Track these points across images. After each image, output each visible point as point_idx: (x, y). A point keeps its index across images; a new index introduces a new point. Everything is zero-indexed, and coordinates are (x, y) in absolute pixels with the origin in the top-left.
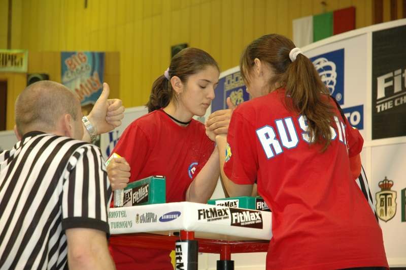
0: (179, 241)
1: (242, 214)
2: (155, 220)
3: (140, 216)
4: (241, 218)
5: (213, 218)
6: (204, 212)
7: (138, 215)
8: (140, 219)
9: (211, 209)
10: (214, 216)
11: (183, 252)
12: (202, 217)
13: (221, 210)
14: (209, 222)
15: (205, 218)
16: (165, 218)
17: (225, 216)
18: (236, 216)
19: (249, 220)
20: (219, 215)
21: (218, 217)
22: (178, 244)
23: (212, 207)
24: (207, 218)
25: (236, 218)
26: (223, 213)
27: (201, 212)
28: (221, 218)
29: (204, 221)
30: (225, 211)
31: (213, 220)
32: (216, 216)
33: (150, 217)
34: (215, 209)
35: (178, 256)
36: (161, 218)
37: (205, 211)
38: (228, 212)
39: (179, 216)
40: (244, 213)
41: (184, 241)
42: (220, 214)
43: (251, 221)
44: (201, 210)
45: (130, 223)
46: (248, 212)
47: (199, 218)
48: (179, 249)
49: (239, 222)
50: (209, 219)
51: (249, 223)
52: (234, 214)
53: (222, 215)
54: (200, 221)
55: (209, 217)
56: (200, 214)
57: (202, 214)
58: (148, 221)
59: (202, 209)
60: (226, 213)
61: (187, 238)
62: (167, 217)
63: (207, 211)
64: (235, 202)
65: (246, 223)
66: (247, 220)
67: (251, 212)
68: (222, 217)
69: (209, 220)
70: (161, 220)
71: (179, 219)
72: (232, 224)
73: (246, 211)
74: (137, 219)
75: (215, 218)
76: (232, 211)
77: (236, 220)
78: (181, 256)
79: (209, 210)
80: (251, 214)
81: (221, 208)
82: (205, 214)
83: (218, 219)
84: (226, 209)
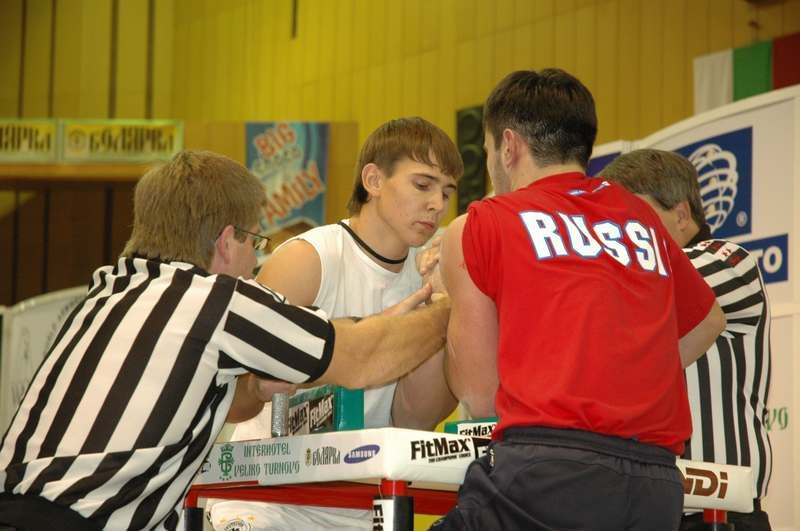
0: (379, 498)
2: (336, 461)
3: (312, 452)
5: (439, 456)
6: (423, 447)
7: (309, 451)
8: (311, 460)
9: (436, 441)
10: (441, 453)
11: (384, 517)
12: (419, 454)
13: (455, 442)
14: (432, 464)
15: (423, 456)
16: (353, 456)
17: (464, 452)
18: (485, 453)
20: (452, 451)
21: (450, 454)
22: (377, 502)
23: (439, 435)
24: (427, 457)
25: (485, 457)
26: (460, 446)
27: (418, 446)
28: (455, 457)
29: (421, 461)
30: (463, 443)
31: (440, 459)
32: (447, 452)
33: (329, 455)
34: (444, 440)
35: (376, 524)
36: (348, 455)
37: (425, 443)
38: (470, 445)
39: (376, 453)
41: (386, 497)
42: (454, 449)
44: (418, 442)
45: (296, 465)
47: (414, 457)
48: (378, 512)
50: (432, 458)
52: (481, 449)
53: (457, 450)
54: (414, 461)
55: (433, 455)
56: (414, 450)
57: (418, 449)
58: (326, 461)
59: (419, 440)
60: (465, 447)
61: (393, 493)
62: (358, 454)
63: (429, 444)
64: (490, 427)
68: (458, 454)
69: (432, 461)
70: (348, 460)
71: (376, 458)
74: (308, 458)
75: (444, 455)
76: (478, 443)
78: (381, 524)
79: (432, 442)
81: (456, 437)
82: (425, 449)
83: (450, 457)
84: (465, 441)
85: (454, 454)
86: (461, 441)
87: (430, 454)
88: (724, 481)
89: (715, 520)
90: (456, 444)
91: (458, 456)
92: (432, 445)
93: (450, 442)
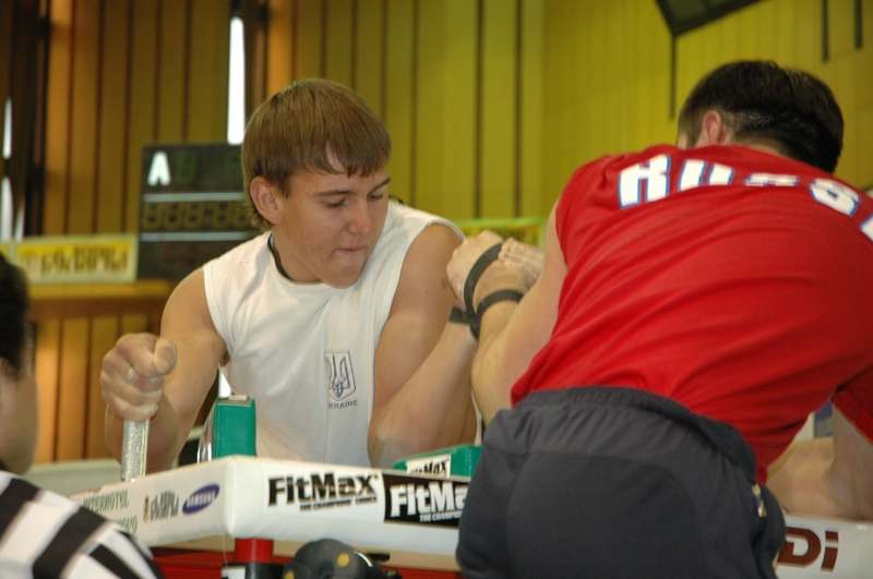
2: (175, 512)
3: (150, 501)
4: (422, 502)
5: (318, 500)
6: (290, 486)
8: (150, 511)
9: (315, 479)
10: (322, 494)
12: (282, 498)
13: (351, 479)
14: (307, 513)
16: (193, 504)
17: (365, 494)
18: (401, 495)
19: (450, 506)
20: (342, 493)
22: (225, 573)
23: (322, 470)
24: (297, 502)
25: (403, 501)
26: (358, 486)
27: (279, 485)
28: (348, 502)
29: (287, 508)
30: (365, 482)
31: (319, 506)
33: (168, 504)
34: (329, 478)
36: (186, 504)
37: (295, 481)
38: (378, 485)
39: (216, 496)
40: (434, 488)
42: (347, 489)
43: (456, 509)
44: (281, 479)
46: (448, 487)
47: (273, 500)
49: (411, 510)
50: (306, 503)
51: (448, 516)
52: (396, 491)
53: (352, 493)
54: (273, 509)
55: (307, 499)
56: (274, 492)
57: (282, 490)
58: (165, 513)
59: (284, 476)
60: (368, 488)
61: (253, 557)
62: (197, 500)
63: (301, 483)
64: (442, 463)
65: (438, 517)
66: (441, 507)
67: (456, 484)
68: (353, 498)
69: (308, 507)
70: (187, 510)
71: (217, 503)
72: (388, 519)
74: (146, 511)
77: (404, 508)
79: (307, 478)
80: (458, 490)
81: (353, 472)
82: (295, 490)
83: (339, 503)
84: (369, 477)
85: (346, 498)
86: (360, 478)
87: (302, 495)
90: (351, 482)
91: (353, 502)
92: (307, 483)
93: (340, 480)
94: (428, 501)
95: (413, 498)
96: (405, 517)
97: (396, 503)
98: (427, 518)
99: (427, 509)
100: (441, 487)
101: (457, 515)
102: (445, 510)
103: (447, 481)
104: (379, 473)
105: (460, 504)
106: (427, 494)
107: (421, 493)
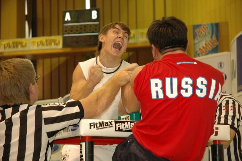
1: (124, 124)
2: (70, 131)
4: (123, 127)
5: (100, 127)
8: (64, 130)
9: (100, 122)
10: (101, 126)
12: (92, 127)
14: (98, 130)
15: (94, 127)
17: (111, 126)
18: (119, 125)
19: (129, 127)
20: (106, 125)
21: (105, 127)
22: (81, 143)
23: (101, 121)
24: (96, 128)
25: (119, 126)
26: (109, 124)
27: (92, 124)
28: (107, 127)
30: (110, 123)
31: (101, 129)
32: (103, 126)
33: (68, 129)
36: (72, 129)
37: (95, 123)
38: (113, 123)
39: (78, 127)
40: (126, 123)
41: (83, 142)
42: (107, 125)
43: (131, 128)
44: (92, 123)
46: (129, 123)
47: (90, 128)
48: (81, 147)
50: (97, 128)
51: (129, 129)
52: (117, 125)
53: (108, 125)
55: (98, 127)
56: (91, 126)
57: (92, 126)
58: (67, 131)
60: (111, 124)
61: (87, 140)
65: (127, 130)
67: (131, 122)
68: (108, 126)
69: (98, 129)
71: (78, 129)
72: (116, 130)
73: (127, 122)
75: (102, 127)
76: (116, 122)
77: (119, 128)
78: (82, 151)
79: (98, 123)
80: (131, 123)
81: (108, 121)
82: (95, 125)
83: (105, 128)
84: (112, 122)
85: (106, 127)
86: (110, 122)
87: (97, 127)
88: (217, 130)
89: (217, 144)
90: (107, 123)
91: (108, 127)
92: (98, 124)
93: (105, 123)
94: (124, 126)
95: (121, 126)
96: (120, 130)
97: (117, 127)
98: (124, 130)
99: (124, 128)
100: (127, 123)
101: (131, 129)
102: (128, 128)
103: (129, 122)
104: (114, 121)
105: (132, 127)
106: (124, 125)
107: (123, 125)
